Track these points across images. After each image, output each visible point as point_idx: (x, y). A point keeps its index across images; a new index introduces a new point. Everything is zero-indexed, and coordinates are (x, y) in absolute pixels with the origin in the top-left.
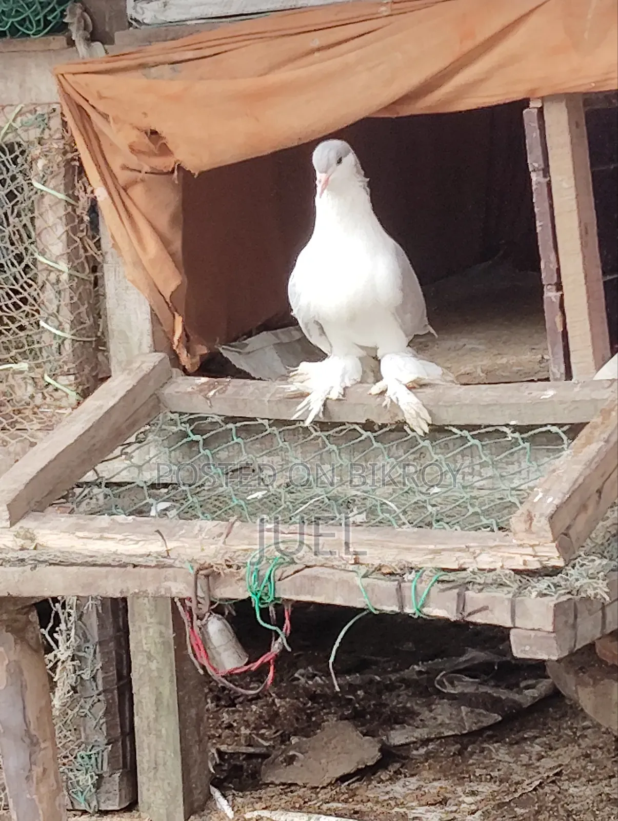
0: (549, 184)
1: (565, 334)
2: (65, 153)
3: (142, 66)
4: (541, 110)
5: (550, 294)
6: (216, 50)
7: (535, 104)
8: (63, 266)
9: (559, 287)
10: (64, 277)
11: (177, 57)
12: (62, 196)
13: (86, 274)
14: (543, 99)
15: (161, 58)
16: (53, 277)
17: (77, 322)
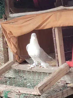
0: (55, 39)
1: (58, 60)
2: (2, 34)
3: (9, 23)
4: (54, 29)
5: (56, 54)
6: (17, 21)
7: (53, 28)
8: (2, 49)
9: (57, 53)
10: (3, 50)
11: (12, 22)
12: (2, 40)
13: (6, 50)
14: (54, 27)
15: (11, 22)
16: (1, 50)
17: (4, 56)
